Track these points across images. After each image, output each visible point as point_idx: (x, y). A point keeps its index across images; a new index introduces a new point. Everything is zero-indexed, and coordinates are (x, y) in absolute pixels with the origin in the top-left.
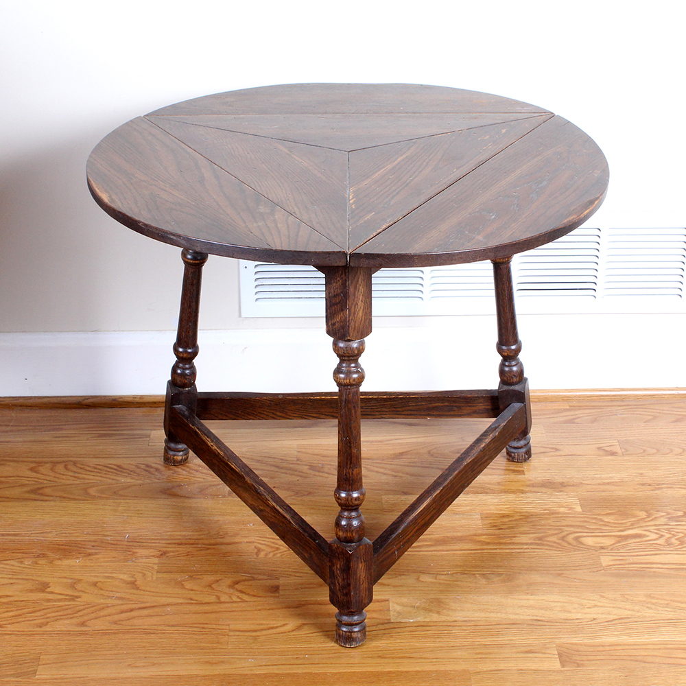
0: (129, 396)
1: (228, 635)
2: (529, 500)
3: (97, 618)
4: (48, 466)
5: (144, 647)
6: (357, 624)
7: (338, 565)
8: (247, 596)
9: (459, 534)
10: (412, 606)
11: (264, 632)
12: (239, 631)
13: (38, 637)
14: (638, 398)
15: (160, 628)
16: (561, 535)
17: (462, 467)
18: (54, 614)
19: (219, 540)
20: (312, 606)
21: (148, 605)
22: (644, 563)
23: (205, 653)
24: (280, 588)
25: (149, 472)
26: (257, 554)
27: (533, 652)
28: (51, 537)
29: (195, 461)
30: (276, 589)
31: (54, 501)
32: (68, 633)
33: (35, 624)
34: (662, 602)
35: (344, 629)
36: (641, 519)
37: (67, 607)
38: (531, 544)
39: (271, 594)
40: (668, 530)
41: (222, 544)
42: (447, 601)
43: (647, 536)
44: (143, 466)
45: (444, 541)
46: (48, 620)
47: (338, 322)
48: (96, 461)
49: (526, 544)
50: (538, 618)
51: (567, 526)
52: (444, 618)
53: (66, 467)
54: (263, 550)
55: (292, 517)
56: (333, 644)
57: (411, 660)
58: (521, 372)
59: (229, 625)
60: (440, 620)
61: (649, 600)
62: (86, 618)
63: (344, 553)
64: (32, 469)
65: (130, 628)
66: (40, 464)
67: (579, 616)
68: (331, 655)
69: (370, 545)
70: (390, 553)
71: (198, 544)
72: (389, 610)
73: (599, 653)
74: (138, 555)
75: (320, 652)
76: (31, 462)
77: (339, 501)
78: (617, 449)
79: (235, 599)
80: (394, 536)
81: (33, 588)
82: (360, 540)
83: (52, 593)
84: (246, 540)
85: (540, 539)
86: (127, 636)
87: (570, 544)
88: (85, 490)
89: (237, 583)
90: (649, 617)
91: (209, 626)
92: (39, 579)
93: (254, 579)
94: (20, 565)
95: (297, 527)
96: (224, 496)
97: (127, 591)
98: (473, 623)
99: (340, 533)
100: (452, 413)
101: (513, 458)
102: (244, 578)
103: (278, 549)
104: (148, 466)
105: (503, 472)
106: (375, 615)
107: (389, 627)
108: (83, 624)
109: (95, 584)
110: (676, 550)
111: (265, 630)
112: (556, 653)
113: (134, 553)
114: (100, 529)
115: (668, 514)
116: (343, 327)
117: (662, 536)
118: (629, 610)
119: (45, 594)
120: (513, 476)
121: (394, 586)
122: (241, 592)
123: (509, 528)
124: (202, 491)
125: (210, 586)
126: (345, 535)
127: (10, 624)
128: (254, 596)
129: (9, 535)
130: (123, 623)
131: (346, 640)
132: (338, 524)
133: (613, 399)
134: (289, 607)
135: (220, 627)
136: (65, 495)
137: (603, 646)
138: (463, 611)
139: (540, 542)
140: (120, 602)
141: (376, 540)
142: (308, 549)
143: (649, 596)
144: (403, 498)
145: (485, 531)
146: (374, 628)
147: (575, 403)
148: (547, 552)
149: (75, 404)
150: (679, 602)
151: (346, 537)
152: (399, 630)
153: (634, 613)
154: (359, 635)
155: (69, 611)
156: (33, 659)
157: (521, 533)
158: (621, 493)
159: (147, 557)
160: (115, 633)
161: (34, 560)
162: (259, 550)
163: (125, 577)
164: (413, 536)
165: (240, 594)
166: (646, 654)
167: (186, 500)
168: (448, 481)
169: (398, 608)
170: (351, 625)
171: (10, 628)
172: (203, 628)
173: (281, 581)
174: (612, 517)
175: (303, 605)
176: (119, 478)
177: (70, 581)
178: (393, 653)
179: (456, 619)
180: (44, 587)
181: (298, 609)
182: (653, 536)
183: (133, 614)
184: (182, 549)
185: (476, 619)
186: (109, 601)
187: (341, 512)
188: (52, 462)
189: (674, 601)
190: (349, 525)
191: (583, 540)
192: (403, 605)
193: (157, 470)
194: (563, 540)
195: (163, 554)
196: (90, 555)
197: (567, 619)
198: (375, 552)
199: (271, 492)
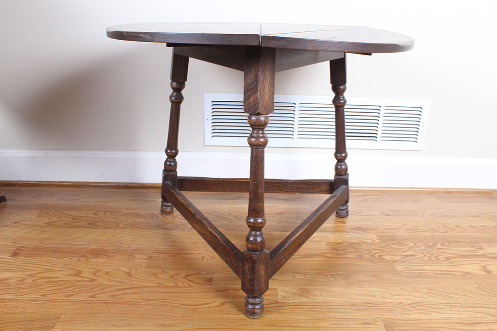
0: (150, 184)
1: (178, 307)
2: (351, 236)
3: (102, 293)
4: (103, 212)
5: (126, 313)
6: (258, 304)
7: (247, 266)
8: (193, 284)
9: (315, 252)
10: (291, 293)
11: (201, 306)
12: (186, 305)
13: (64, 303)
14: (394, 191)
15: (139, 301)
16: (371, 254)
17: (319, 214)
18: (78, 290)
19: (182, 252)
20: (231, 291)
21: (135, 286)
22: (420, 270)
23: (162, 318)
24: (213, 280)
25: (152, 217)
26: (202, 260)
27: (368, 324)
28: (92, 247)
29: (176, 213)
30: (210, 280)
31: (100, 229)
32: (83, 302)
33: (65, 295)
34: (438, 293)
35: (250, 307)
36: (412, 247)
37: (87, 286)
38: (355, 258)
39: (208, 283)
40: (428, 252)
41: (184, 254)
42: (312, 290)
43: (418, 255)
44: (150, 214)
45: (307, 256)
46: (74, 293)
47: (252, 102)
48: (127, 211)
49: (353, 258)
50: (368, 302)
51: (373, 249)
52: (310, 301)
53: (111, 213)
54: (206, 258)
55: (221, 237)
56: (243, 316)
57: (292, 328)
58: (346, 170)
59: (180, 301)
60: (308, 301)
61: (430, 291)
62: (96, 293)
63: (251, 258)
64: (94, 214)
65: (120, 300)
66: (99, 211)
67: (391, 301)
68: (241, 323)
69: (268, 254)
70: (280, 260)
71: (170, 253)
72: (277, 295)
73: (409, 325)
74: (136, 258)
75: (234, 321)
76: (95, 210)
77: (249, 224)
78: (390, 213)
79: (186, 285)
80: (282, 249)
81: (73, 273)
82: (262, 250)
83: (82, 277)
84: (197, 252)
85: (360, 256)
86: (117, 305)
87: (377, 259)
88: (118, 224)
89: (189, 275)
90: (433, 302)
91: (168, 301)
92: (78, 268)
93: (198, 274)
94: (70, 260)
95: (223, 243)
96: (189, 230)
97: (124, 277)
98: (328, 304)
99: (249, 245)
100: (309, 191)
101: (340, 215)
102: (193, 273)
103: (214, 257)
104: (152, 214)
105: (333, 222)
106: (269, 298)
107: (278, 306)
108: (93, 296)
109: (108, 273)
110: (435, 263)
111: (202, 305)
112: (382, 324)
113: (134, 257)
114: (119, 243)
115: (425, 244)
116: (255, 105)
117: (425, 256)
118: (420, 297)
119: (78, 277)
120: (340, 224)
121: (280, 280)
122: (190, 281)
123: (342, 250)
124: (177, 227)
125: (173, 277)
126: (252, 246)
127: (51, 294)
128: (197, 284)
129: (70, 244)
130: (117, 297)
131: (251, 313)
132: (248, 239)
133: (383, 192)
134: (218, 291)
135: (174, 302)
136: (106, 226)
137: (411, 320)
138: (322, 296)
139: (360, 257)
140: (119, 284)
141: (272, 252)
142: (229, 256)
143: (429, 289)
144: (284, 233)
145: (330, 251)
146: (268, 306)
147: (365, 193)
148: (365, 263)
149: (124, 186)
150: (447, 293)
151: (253, 248)
152: (283, 308)
153: (423, 299)
154: (259, 311)
155: (88, 288)
156: (56, 317)
157: (349, 253)
158: (397, 234)
159: (140, 259)
160: (111, 303)
161: (79, 258)
162: (204, 258)
163: (125, 270)
164: (293, 250)
165: (189, 282)
166: (438, 326)
167: (168, 231)
168: (312, 221)
169: (283, 294)
170: (255, 304)
171: (50, 297)
172: (164, 302)
173: (214, 276)
174: (396, 245)
175: (226, 290)
176: (136, 219)
177: (94, 270)
178: (281, 323)
179: (318, 301)
180: (78, 274)
181: (222, 293)
182: (421, 256)
183: (125, 291)
184: (161, 256)
185: (330, 301)
186: (113, 283)
187: (250, 231)
188: (105, 211)
189: (444, 292)
190: (255, 240)
191: (384, 257)
192: (286, 292)
193: (156, 216)
194: (373, 257)
195: (150, 258)
196: (110, 256)
197: (384, 303)
198: (271, 259)
199: (209, 223)
